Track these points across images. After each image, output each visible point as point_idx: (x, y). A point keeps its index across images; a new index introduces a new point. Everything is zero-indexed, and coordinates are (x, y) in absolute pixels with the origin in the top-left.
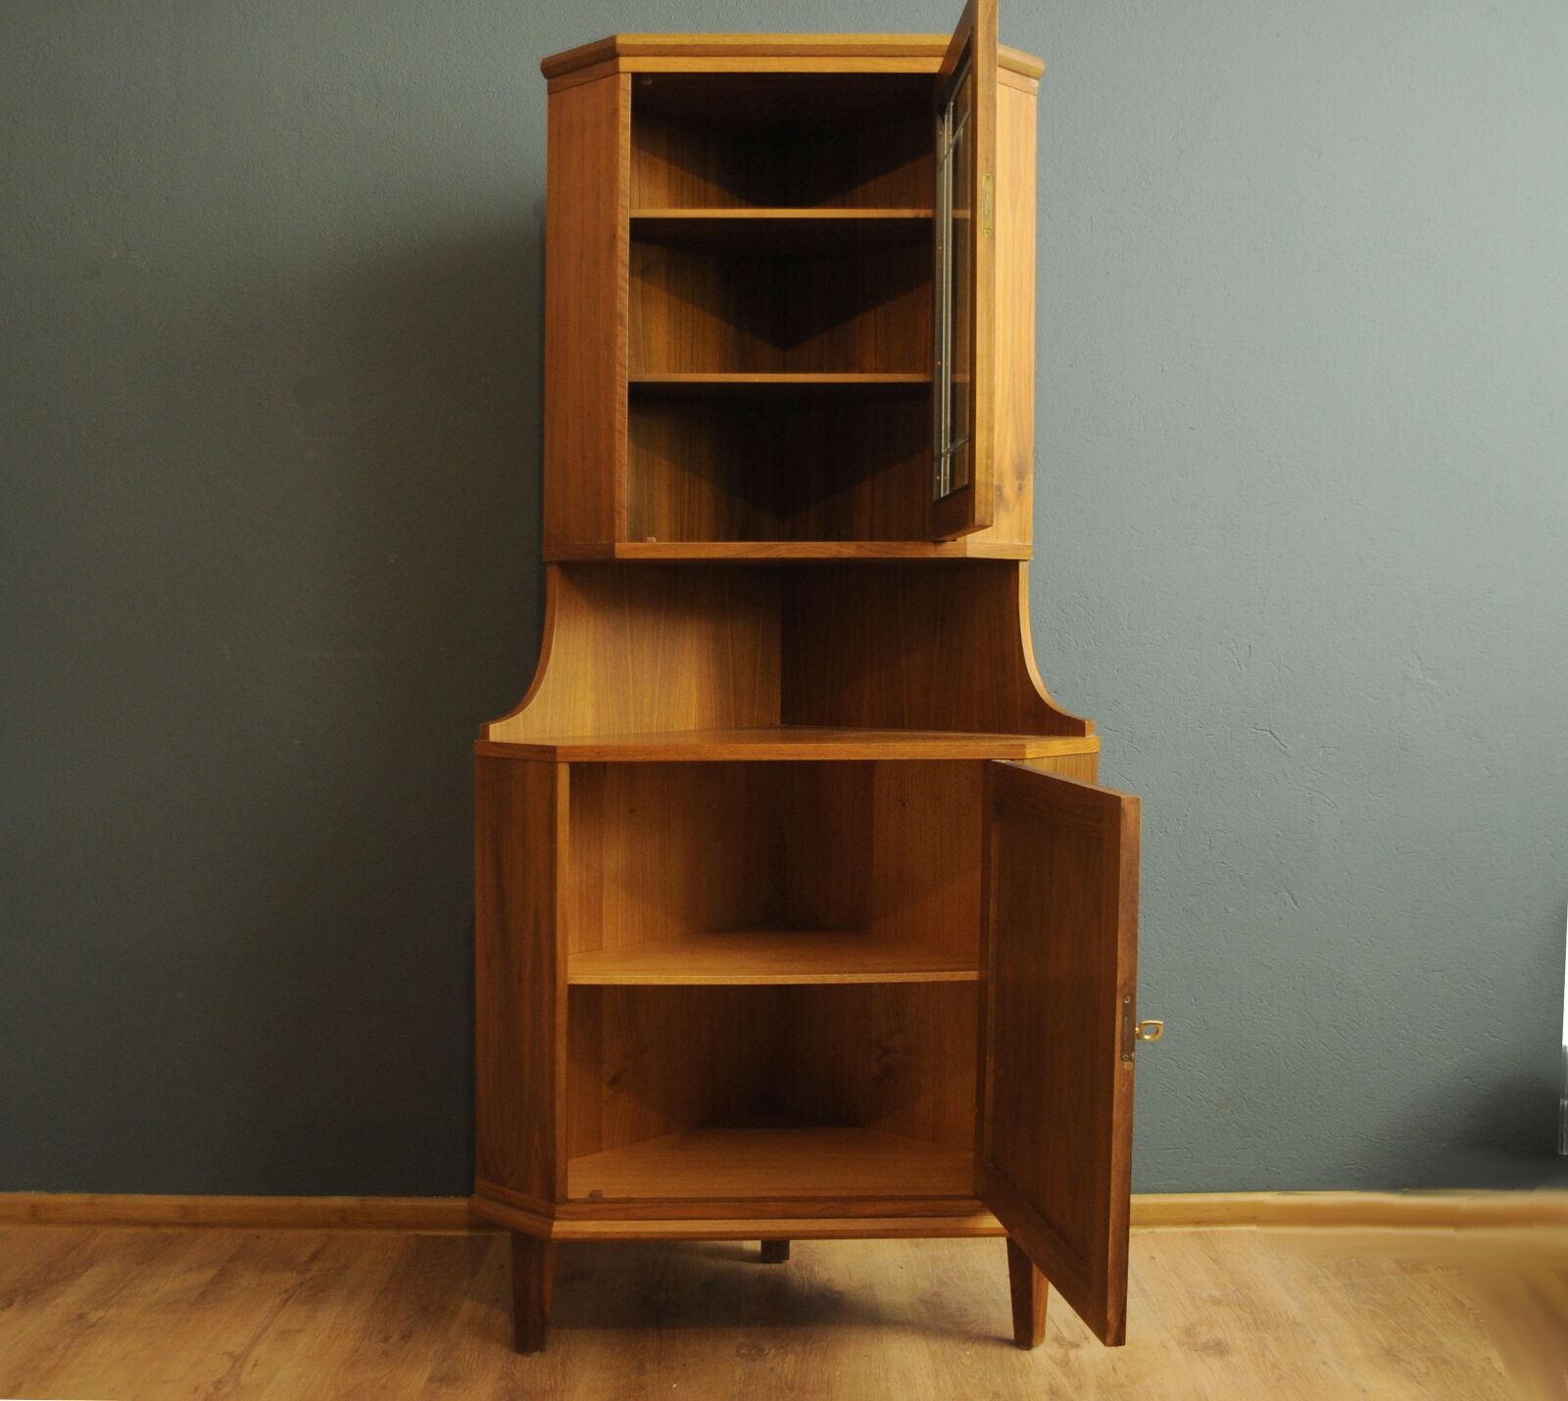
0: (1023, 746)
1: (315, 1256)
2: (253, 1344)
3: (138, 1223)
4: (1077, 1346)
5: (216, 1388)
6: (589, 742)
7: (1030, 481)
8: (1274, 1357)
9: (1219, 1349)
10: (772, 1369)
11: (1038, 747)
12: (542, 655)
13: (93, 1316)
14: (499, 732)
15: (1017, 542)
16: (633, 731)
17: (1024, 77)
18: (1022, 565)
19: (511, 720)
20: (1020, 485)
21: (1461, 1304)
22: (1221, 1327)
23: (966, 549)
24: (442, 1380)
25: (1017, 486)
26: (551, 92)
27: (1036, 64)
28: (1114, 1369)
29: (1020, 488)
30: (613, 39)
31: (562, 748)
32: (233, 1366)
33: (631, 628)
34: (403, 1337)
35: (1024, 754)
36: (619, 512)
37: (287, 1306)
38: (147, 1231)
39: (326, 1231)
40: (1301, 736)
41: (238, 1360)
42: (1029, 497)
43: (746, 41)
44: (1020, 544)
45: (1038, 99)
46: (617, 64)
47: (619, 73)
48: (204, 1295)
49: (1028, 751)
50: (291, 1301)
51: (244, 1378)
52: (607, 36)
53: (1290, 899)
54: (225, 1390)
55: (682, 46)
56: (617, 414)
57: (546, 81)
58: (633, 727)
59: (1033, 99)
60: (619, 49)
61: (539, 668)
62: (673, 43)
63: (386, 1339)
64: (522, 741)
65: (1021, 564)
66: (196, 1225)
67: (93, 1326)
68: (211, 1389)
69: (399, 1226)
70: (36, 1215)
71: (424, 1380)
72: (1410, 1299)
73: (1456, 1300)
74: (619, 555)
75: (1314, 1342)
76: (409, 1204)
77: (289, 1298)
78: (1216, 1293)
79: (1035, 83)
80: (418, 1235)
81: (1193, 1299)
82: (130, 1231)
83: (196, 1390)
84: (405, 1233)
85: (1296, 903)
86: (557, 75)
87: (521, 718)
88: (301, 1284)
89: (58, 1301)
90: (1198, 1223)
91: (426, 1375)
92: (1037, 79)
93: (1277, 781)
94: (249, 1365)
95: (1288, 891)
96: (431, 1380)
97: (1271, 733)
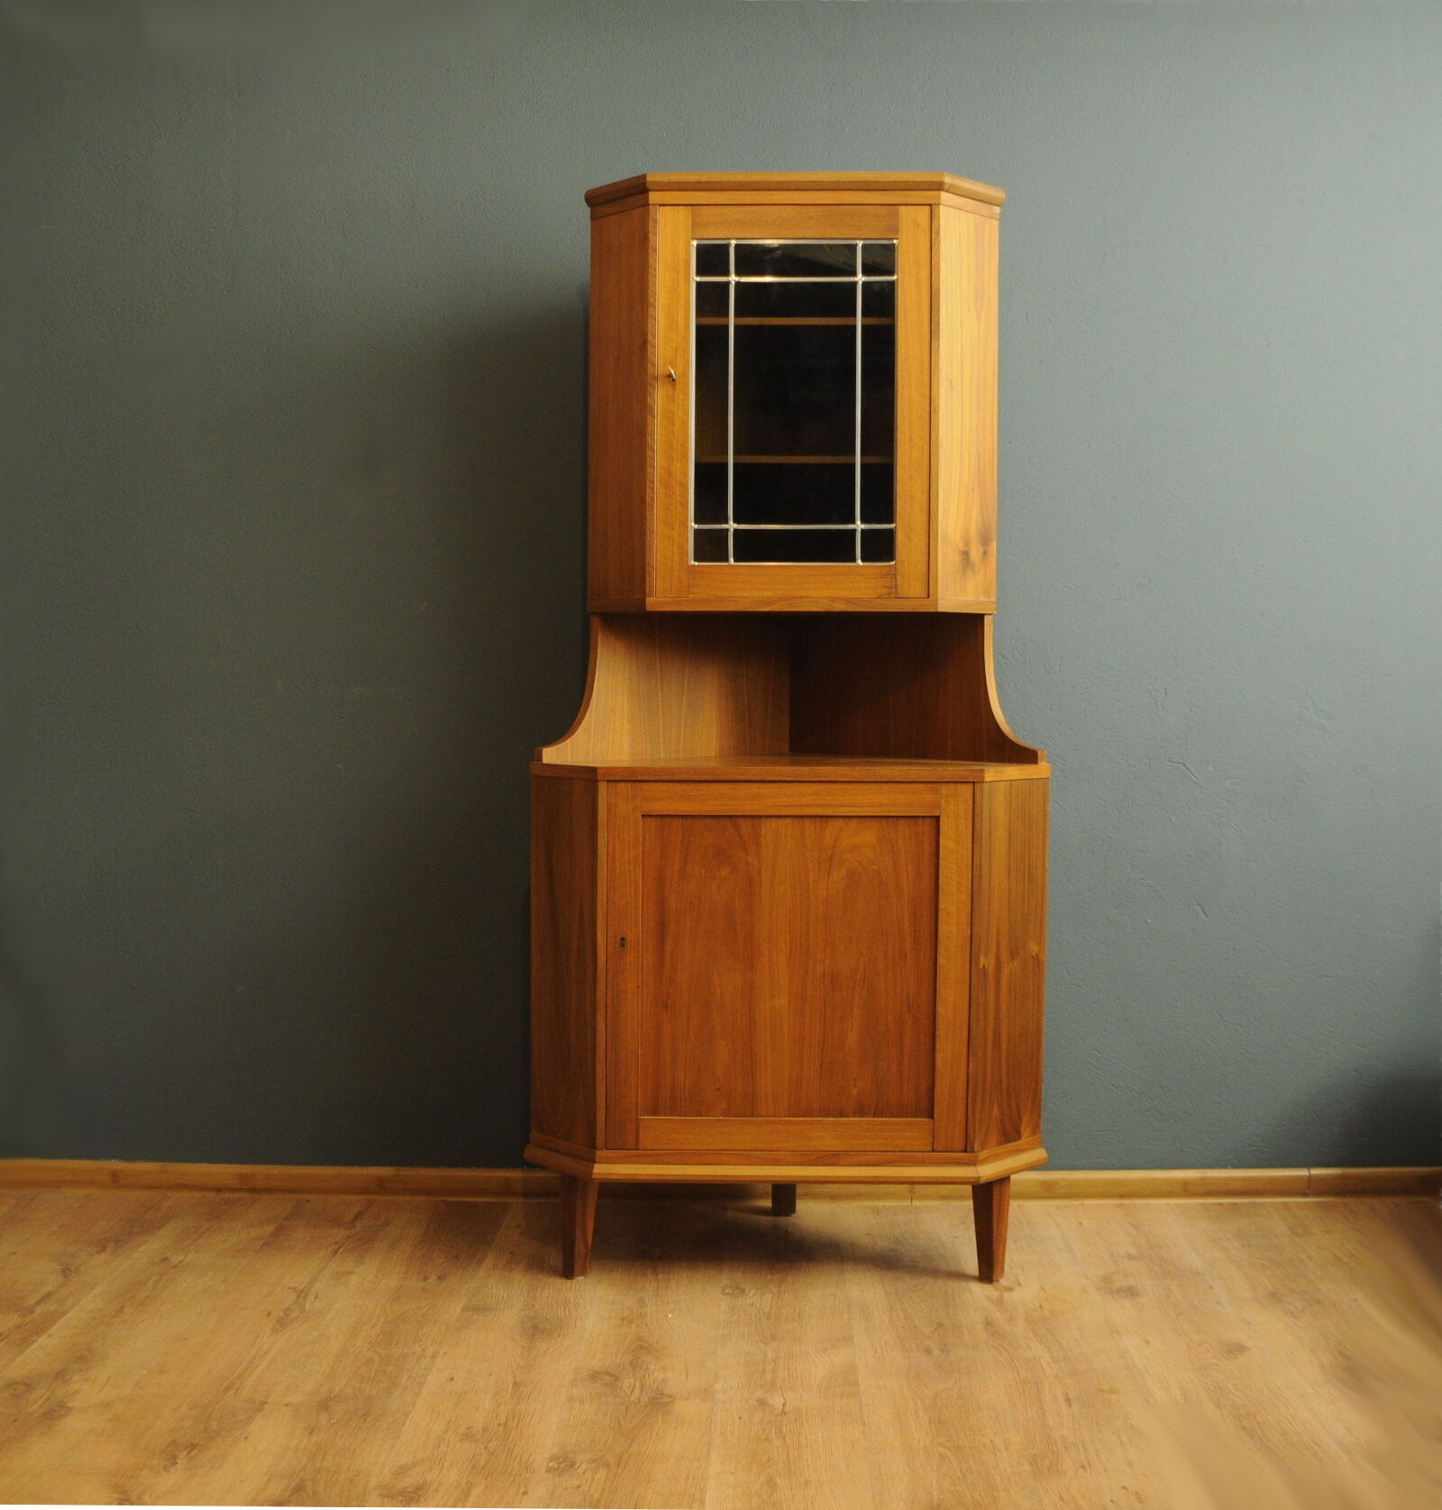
0: (982, 771)
1: (358, 1216)
2: (313, 1281)
3: (203, 1188)
4: (1011, 1290)
5: (285, 1313)
6: (626, 765)
7: (994, 546)
8: (1176, 1299)
9: (1131, 1292)
10: (752, 1304)
11: (996, 772)
12: (586, 693)
13: (175, 1259)
14: (552, 755)
15: (982, 599)
16: (662, 756)
17: (987, 205)
18: (987, 620)
19: (561, 746)
20: (984, 550)
21: (1339, 1260)
22: (1135, 1277)
23: (937, 605)
24: (474, 1310)
25: (982, 552)
26: (593, 219)
27: (997, 193)
28: (1041, 1307)
29: (985, 553)
30: (644, 177)
31: (601, 768)
32: (298, 1297)
33: (661, 670)
34: (439, 1278)
35: (983, 777)
36: (650, 573)
37: (338, 1255)
38: (212, 1195)
39: (364, 1197)
40: (1211, 768)
41: (302, 1294)
42: (993, 561)
43: (755, 178)
44: (984, 600)
45: (1000, 224)
46: (647, 198)
47: (648, 205)
48: (267, 1244)
49: (986, 775)
50: (341, 1250)
51: (308, 1307)
52: (639, 174)
53: (1201, 912)
54: (293, 1315)
55: (700, 183)
56: (648, 489)
57: (589, 209)
58: (662, 752)
59: (996, 223)
60: (648, 185)
61: (584, 702)
62: (693, 180)
63: (426, 1279)
64: (570, 764)
65: (986, 617)
66: (254, 1190)
67: (175, 1267)
68: (282, 1314)
69: (429, 1193)
70: (116, 1180)
71: (459, 1310)
72: (1297, 1256)
73: (1337, 1257)
74: (649, 608)
75: (1211, 1288)
76: (438, 1173)
77: (340, 1247)
78: (1133, 1251)
79: (997, 210)
80: (444, 1201)
81: (1112, 1255)
82: (197, 1195)
83: (269, 1314)
84: (433, 1199)
85: (1206, 916)
86: (596, 205)
87: (569, 745)
88: (349, 1237)
89: (143, 1248)
90: (1122, 1196)
91: (461, 1306)
92: (999, 206)
93: (1189, 808)
94: (311, 1298)
95: (1200, 905)
96: (465, 1309)
97: (1184, 765)
